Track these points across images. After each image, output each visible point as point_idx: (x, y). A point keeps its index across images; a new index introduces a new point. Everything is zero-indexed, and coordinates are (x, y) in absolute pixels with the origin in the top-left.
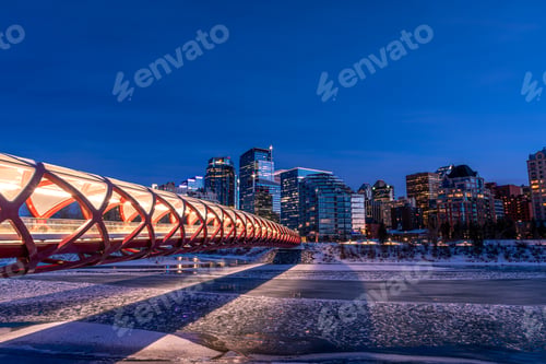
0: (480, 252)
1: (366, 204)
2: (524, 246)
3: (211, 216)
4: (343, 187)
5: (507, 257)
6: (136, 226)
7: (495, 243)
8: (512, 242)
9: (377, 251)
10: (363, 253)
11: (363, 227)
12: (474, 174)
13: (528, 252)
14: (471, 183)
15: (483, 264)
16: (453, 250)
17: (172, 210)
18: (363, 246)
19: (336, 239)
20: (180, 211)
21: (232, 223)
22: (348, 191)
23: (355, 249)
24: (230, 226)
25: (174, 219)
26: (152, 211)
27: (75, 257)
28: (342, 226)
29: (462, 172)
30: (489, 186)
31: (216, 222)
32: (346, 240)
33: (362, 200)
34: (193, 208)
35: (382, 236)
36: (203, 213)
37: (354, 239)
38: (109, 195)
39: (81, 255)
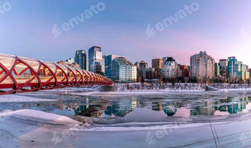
0: (174, 87)
1: (138, 69)
2: (186, 85)
3: (78, 73)
4: (129, 62)
5: (181, 89)
6: (50, 77)
7: (178, 84)
8: (183, 84)
9: (140, 87)
10: (136, 88)
11: (136, 78)
12: (174, 60)
13: (187, 87)
14: (173, 64)
15: (174, 91)
16: (166, 86)
17: (63, 72)
18: (135, 85)
19: (125, 82)
20: (66, 72)
21: (86, 76)
22: (131, 64)
23: (132, 86)
24: (85, 77)
25: (64, 75)
26: (56, 71)
27: (30, 88)
28: (128, 77)
29: (170, 59)
30: (178, 65)
31: (80, 76)
32: (129, 83)
33: (136, 68)
34: (71, 71)
35: (142, 81)
36: (75, 72)
37: (132, 82)
38: (40, 66)
39: (32, 87)
